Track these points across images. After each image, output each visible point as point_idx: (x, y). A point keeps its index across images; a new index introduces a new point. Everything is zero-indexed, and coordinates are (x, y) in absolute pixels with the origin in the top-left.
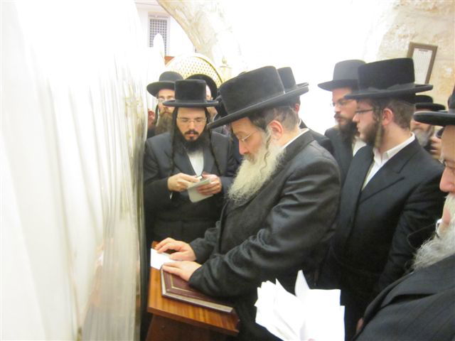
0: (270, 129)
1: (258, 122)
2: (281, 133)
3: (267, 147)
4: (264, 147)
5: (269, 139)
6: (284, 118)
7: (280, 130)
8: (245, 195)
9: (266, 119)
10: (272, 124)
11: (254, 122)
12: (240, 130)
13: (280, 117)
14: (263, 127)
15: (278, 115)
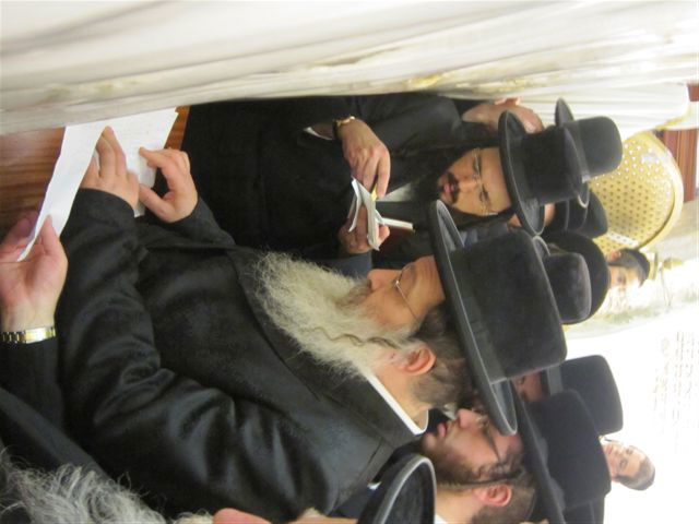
0: (416, 347)
1: (436, 321)
2: (406, 369)
3: (373, 340)
4: (373, 332)
5: (393, 346)
6: (440, 379)
7: (412, 368)
8: (264, 291)
9: (441, 339)
10: (426, 352)
11: (435, 313)
12: (420, 279)
13: (443, 370)
14: (422, 332)
15: (450, 367)
